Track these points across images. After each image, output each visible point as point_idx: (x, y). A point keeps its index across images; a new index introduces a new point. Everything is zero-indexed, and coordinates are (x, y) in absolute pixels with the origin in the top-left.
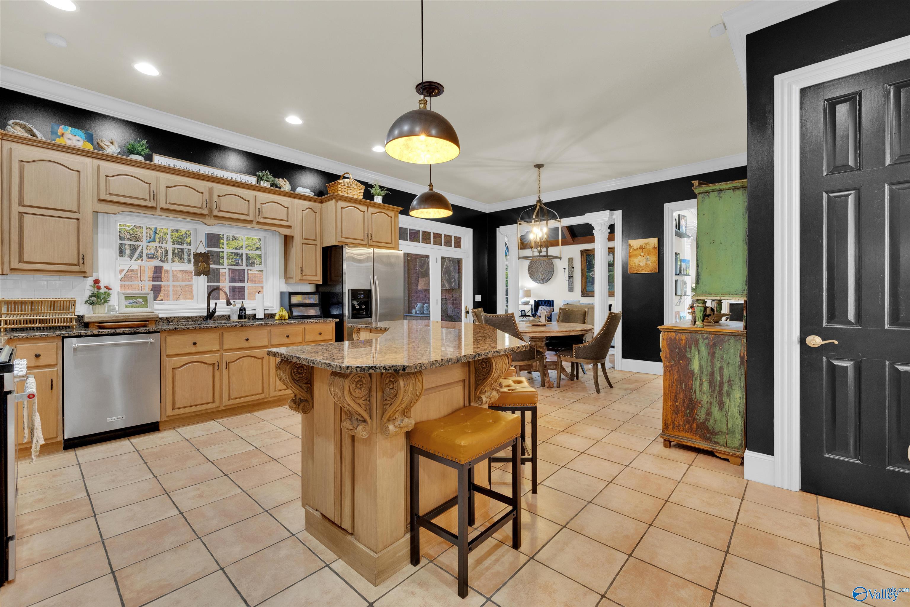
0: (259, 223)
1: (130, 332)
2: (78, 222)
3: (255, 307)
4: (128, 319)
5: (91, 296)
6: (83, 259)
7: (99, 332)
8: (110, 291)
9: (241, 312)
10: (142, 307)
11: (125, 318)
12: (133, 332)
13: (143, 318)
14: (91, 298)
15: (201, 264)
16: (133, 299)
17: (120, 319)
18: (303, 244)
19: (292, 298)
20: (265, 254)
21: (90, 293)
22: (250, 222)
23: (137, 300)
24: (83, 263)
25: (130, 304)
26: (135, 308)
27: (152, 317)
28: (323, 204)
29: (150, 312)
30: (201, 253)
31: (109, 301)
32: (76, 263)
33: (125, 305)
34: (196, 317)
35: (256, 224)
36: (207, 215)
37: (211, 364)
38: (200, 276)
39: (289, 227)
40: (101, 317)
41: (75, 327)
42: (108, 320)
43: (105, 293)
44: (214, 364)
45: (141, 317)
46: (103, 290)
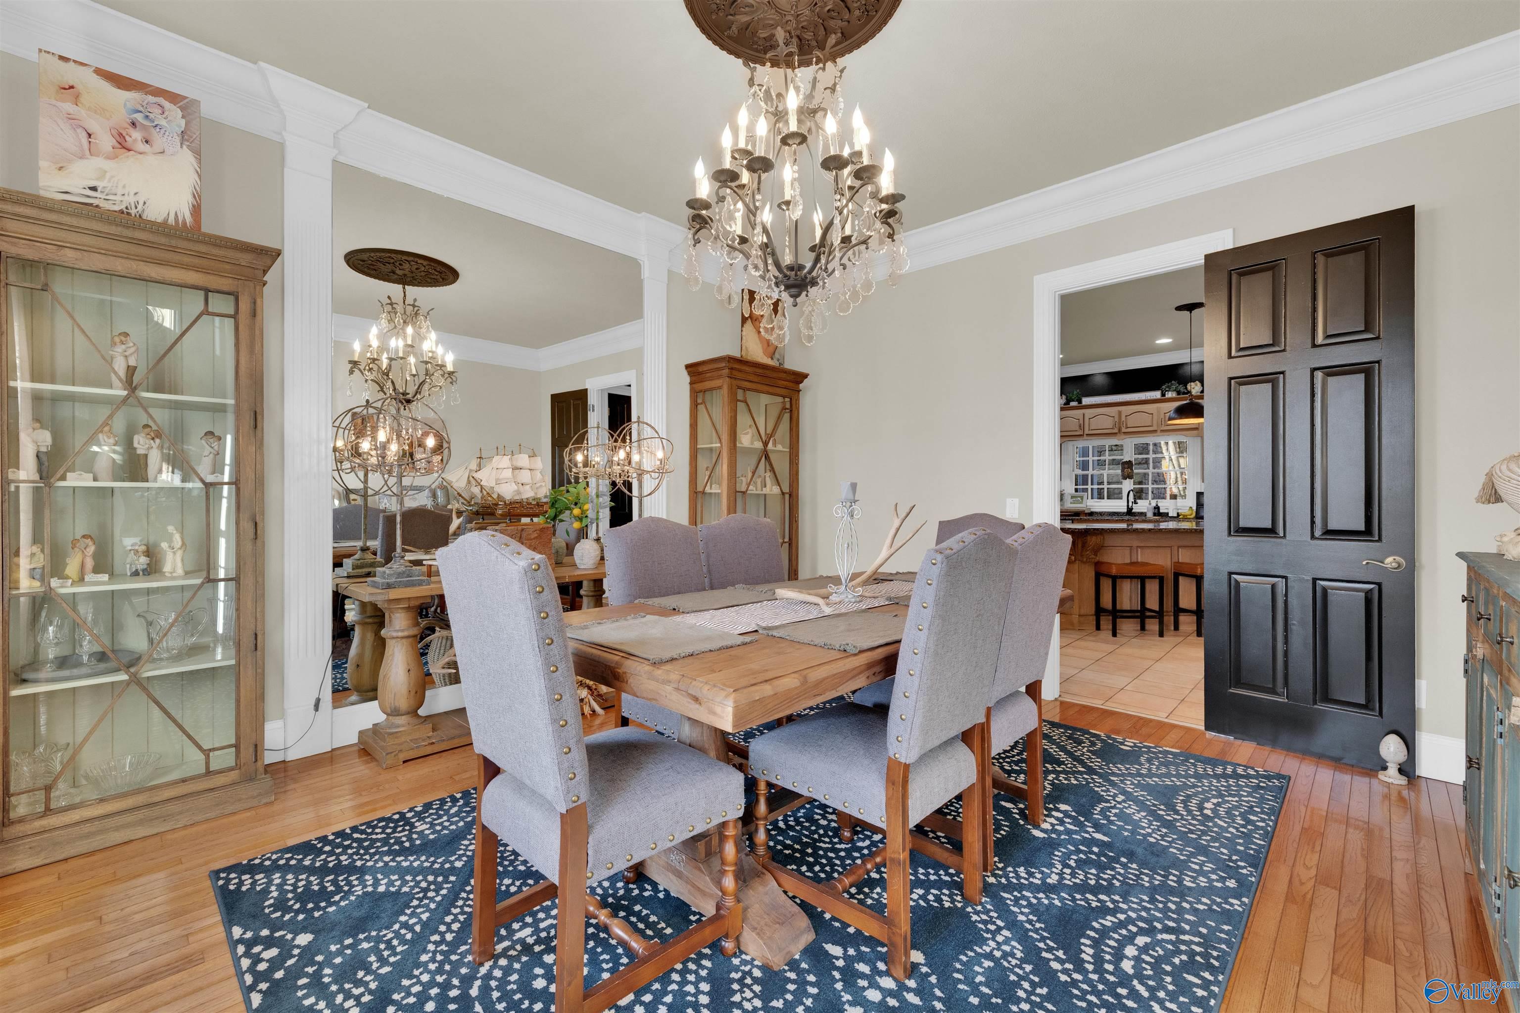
0: (1163, 431)
22: (1155, 431)
35: (1160, 432)
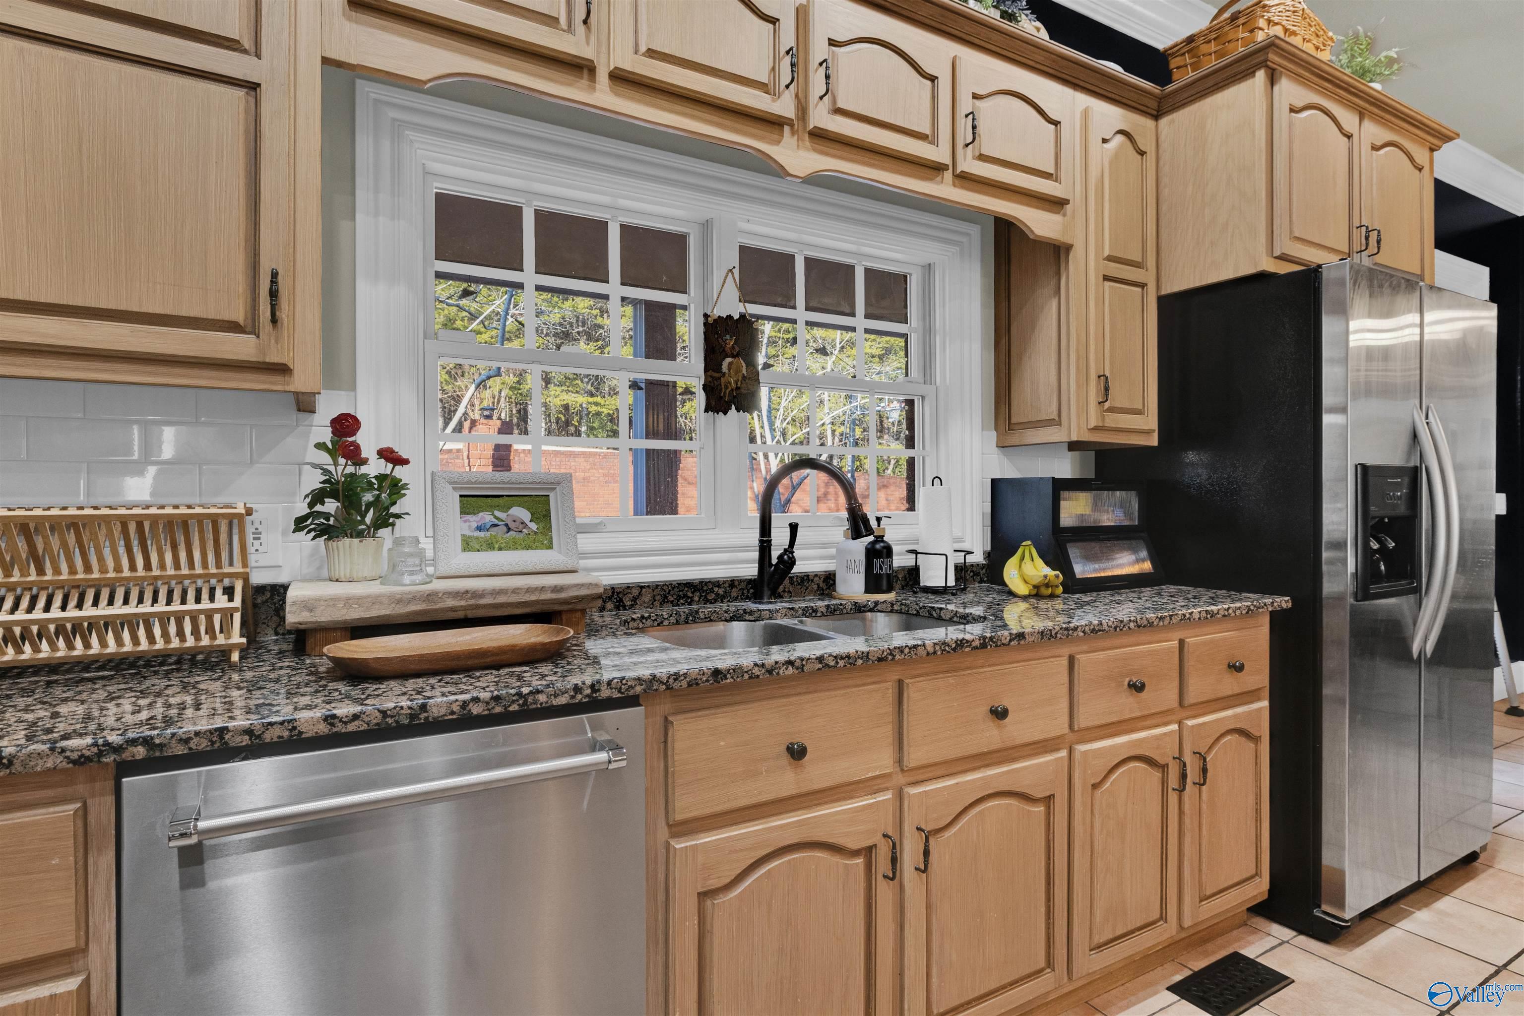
0: (962, 179)
1: (498, 709)
2: (252, 100)
3: (916, 541)
4: (478, 607)
5: (318, 497)
6: (274, 294)
7: (330, 719)
8: (400, 472)
9: (877, 562)
10: (528, 548)
11: (463, 603)
12: (514, 708)
13: (537, 602)
14: (323, 503)
15: (730, 364)
16: (491, 508)
17: (443, 610)
18: (1106, 278)
19: (1063, 504)
20: (928, 332)
21: (313, 481)
23: (511, 512)
24: (274, 320)
25: (482, 534)
26: (500, 549)
27: (577, 597)
28: (1164, 121)
29: (561, 568)
30: (730, 317)
31: (398, 516)
32: (238, 315)
33: (463, 536)
34: (716, 583)
35: (954, 185)
36: (790, 122)
37: (855, 853)
38: (725, 413)
39: (1057, 204)
40: (359, 600)
41: (235, 657)
42: (388, 616)
43: (381, 478)
44: (869, 851)
45: (533, 597)
46: (375, 467)
